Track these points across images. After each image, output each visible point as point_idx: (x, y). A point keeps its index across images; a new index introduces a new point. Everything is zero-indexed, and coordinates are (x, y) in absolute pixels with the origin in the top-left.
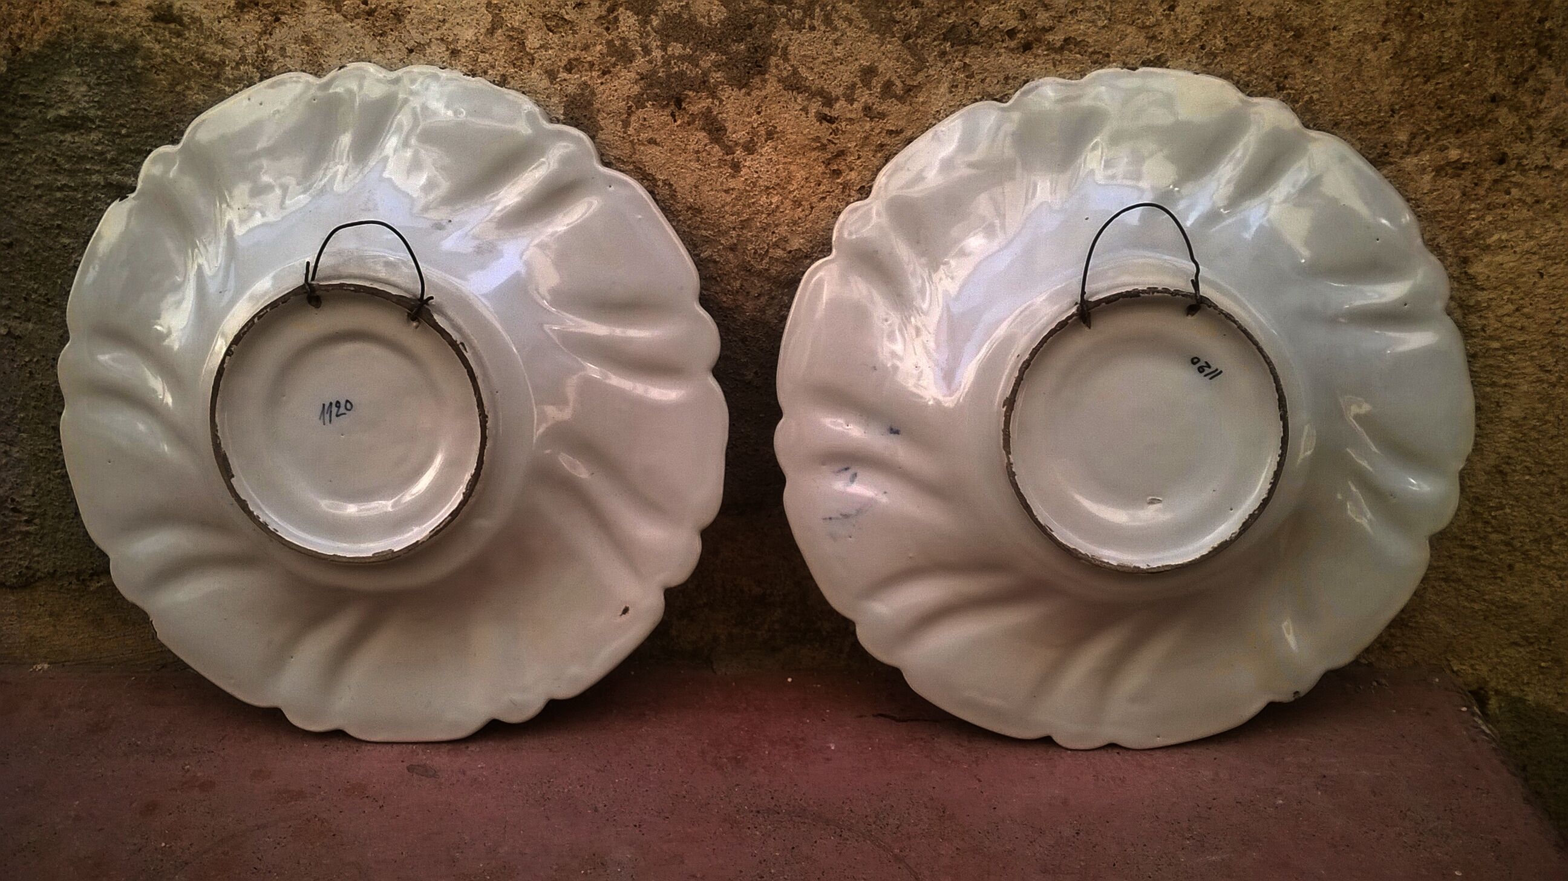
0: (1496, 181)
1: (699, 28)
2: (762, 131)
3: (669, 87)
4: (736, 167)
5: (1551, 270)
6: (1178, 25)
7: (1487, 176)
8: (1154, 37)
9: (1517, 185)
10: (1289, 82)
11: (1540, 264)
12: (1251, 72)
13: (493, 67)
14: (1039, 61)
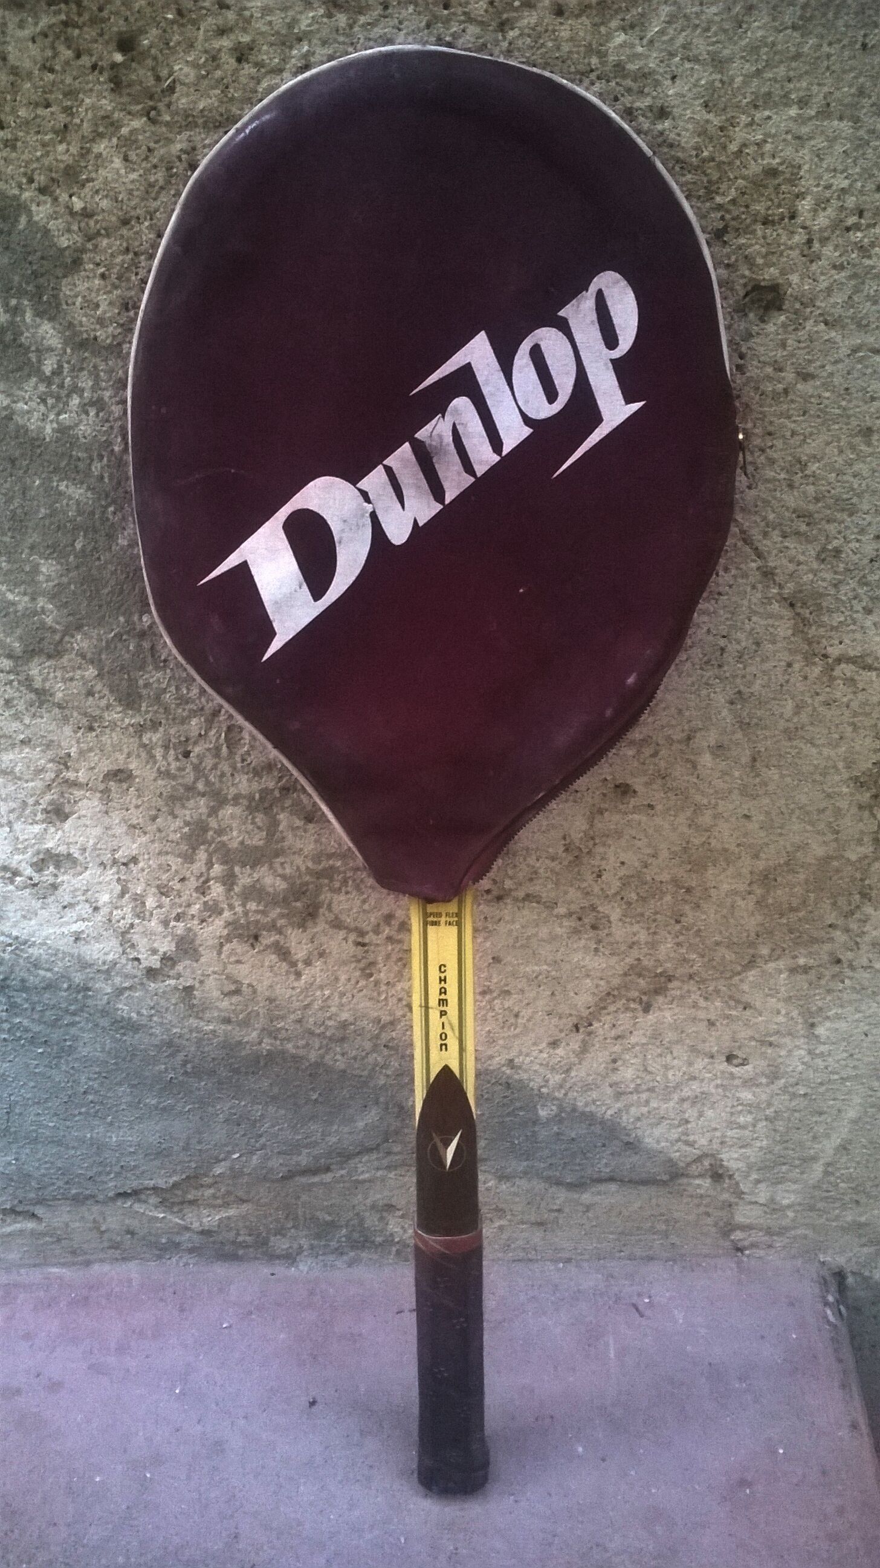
0: (833, 976)
1: (268, 894)
2: (316, 952)
3: (248, 928)
4: (298, 975)
5: (874, 1031)
6: (604, 886)
7: (827, 973)
8: (588, 893)
9: (849, 978)
10: (683, 919)
11: (867, 1028)
12: (656, 913)
13: (123, 918)
14: (509, 907)
